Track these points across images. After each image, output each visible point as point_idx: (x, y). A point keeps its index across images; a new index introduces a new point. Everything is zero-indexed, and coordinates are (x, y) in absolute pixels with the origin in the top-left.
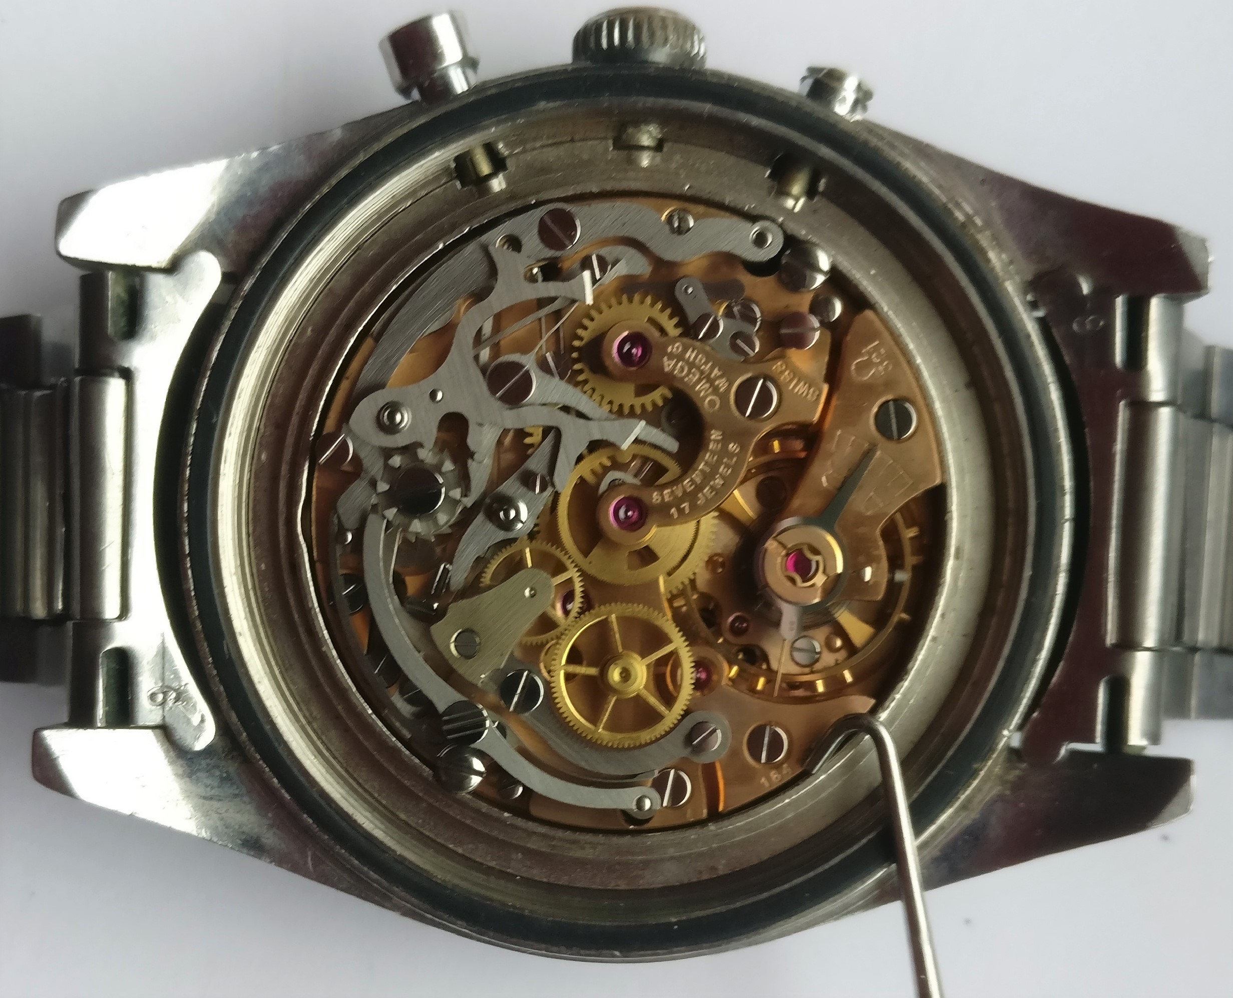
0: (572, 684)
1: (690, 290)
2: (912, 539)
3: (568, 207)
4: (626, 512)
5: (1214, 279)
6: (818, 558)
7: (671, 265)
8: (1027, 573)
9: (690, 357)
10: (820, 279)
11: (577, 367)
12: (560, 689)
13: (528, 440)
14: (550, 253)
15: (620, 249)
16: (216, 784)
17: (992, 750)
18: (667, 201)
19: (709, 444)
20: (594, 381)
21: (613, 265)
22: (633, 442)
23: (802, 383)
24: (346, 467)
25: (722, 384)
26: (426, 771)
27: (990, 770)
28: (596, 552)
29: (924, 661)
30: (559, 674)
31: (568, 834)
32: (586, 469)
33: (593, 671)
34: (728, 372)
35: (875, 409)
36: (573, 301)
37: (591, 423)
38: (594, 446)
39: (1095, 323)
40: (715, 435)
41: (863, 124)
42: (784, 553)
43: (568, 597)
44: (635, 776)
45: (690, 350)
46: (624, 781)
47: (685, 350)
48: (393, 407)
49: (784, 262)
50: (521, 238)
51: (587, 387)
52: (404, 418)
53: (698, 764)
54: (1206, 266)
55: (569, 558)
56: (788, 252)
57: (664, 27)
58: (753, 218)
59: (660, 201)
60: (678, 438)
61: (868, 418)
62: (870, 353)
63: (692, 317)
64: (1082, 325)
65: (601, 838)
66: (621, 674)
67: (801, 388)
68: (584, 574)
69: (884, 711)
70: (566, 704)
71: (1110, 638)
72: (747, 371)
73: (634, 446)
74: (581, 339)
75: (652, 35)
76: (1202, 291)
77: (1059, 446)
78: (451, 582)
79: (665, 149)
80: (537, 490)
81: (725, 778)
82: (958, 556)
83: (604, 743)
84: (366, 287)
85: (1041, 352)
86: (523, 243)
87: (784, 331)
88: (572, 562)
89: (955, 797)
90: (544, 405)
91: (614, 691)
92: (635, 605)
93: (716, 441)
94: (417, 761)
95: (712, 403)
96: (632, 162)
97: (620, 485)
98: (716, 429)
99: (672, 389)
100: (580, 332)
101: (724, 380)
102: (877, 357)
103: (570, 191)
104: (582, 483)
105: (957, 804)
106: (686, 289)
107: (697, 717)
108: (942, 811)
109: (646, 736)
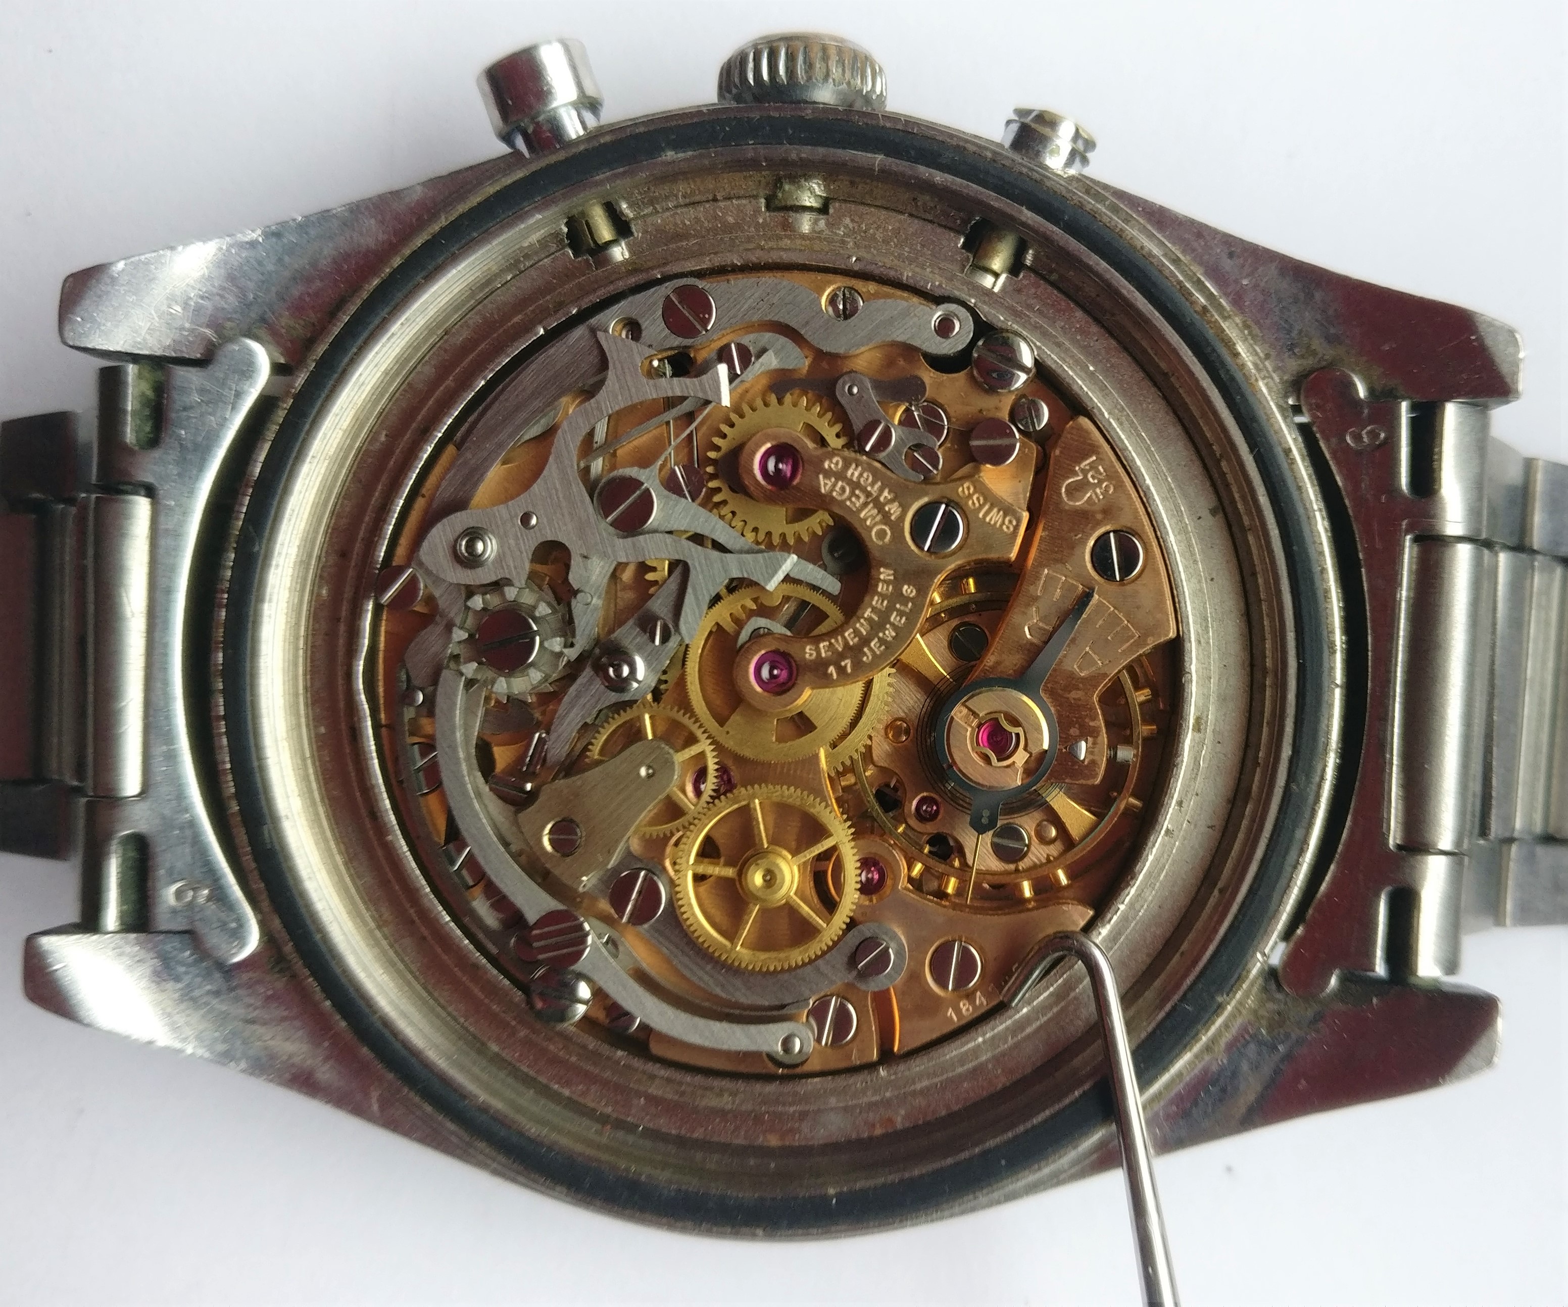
0: (704, 887)
1: (855, 390)
2: (1141, 704)
3: (701, 284)
4: (771, 672)
5: (1524, 382)
6: (1019, 730)
7: (834, 358)
8: (1286, 752)
9: (853, 474)
10: (1023, 377)
11: (712, 484)
12: (688, 894)
13: (650, 576)
14: (677, 341)
15: (768, 336)
16: (259, 1004)
17: (1240, 979)
18: (831, 277)
19: (877, 586)
20: (735, 502)
21: (758, 356)
22: (783, 581)
23: (995, 510)
24: (418, 608)
25: (894, 510)
26: (518, 995)
27: (1241, 1003)
28: (736, 718)
29: (1157, 860)
30: (686, 876)
31: (699, 1079)
32: (722, 614)
33: (730, 872)
34: (902, 495)
35: (1091, 543)
36: (707, 402)
37: (728, 555)
38: (734, 585)
39: (1373, 435)
40: (885, 574)
41: (1080, 180)
42: (975, 723)
43: (701, 775)
44: (783, 1007)
45: (854, 466)
46: (769, 1013)
47: (846, 466)
48: (474, 534)
49: (975, 355)
50: (640, 322)
51: (725, 511)
52: (488, 548)
53: (866, 993)
54: (1516, 364)
55: (701, 726)
56: (980, 343)
57: (825, 58)
58: (938, 300)
59: (820, 276)
60: (841, 576)
61: (1084, 553)
62: (1085, 472)
63: (858, 425)
64: (1357, 438)
65: (741, 1085)
66: (764, 876)
67: (995, 517)
68: (719, 748)
69: (1103, 926)
70: (694, 914)
71: (1394, 836)
72: (926, 494)
73: (784, 586)
74: (717, 448)
75: (809, 66)
76: (1511, 396)
77: (1327, 591)
78: (549, 756)
79: (831, 211)
80: (657, 642)
81: (900, 1010)
82: (1198, 728)
83: (743, 965)
84: (450, 382)
85: (1303, 470)
86: (643, 327)
87: (975, 443)
88: (704, 732)
89: (1196, 1038)
90: (670, 532)
91: (757, 899)
92: (785, 787)
93: (887, 582)
94: (507, 982)
95: (881, 534)
96: (788, 227)
97: (764, 635)
98: (887, 566)
99: (833, 515)
100: (717, 441)
101: (896, 504)
102: (1093, 477)
103: (706, 263)
104: (718, 632)
105: (1197, 1048)
106: (850, 389)
107: (866, 930)
108: (1178, 1056)
109: (797, 956)
